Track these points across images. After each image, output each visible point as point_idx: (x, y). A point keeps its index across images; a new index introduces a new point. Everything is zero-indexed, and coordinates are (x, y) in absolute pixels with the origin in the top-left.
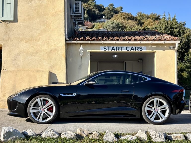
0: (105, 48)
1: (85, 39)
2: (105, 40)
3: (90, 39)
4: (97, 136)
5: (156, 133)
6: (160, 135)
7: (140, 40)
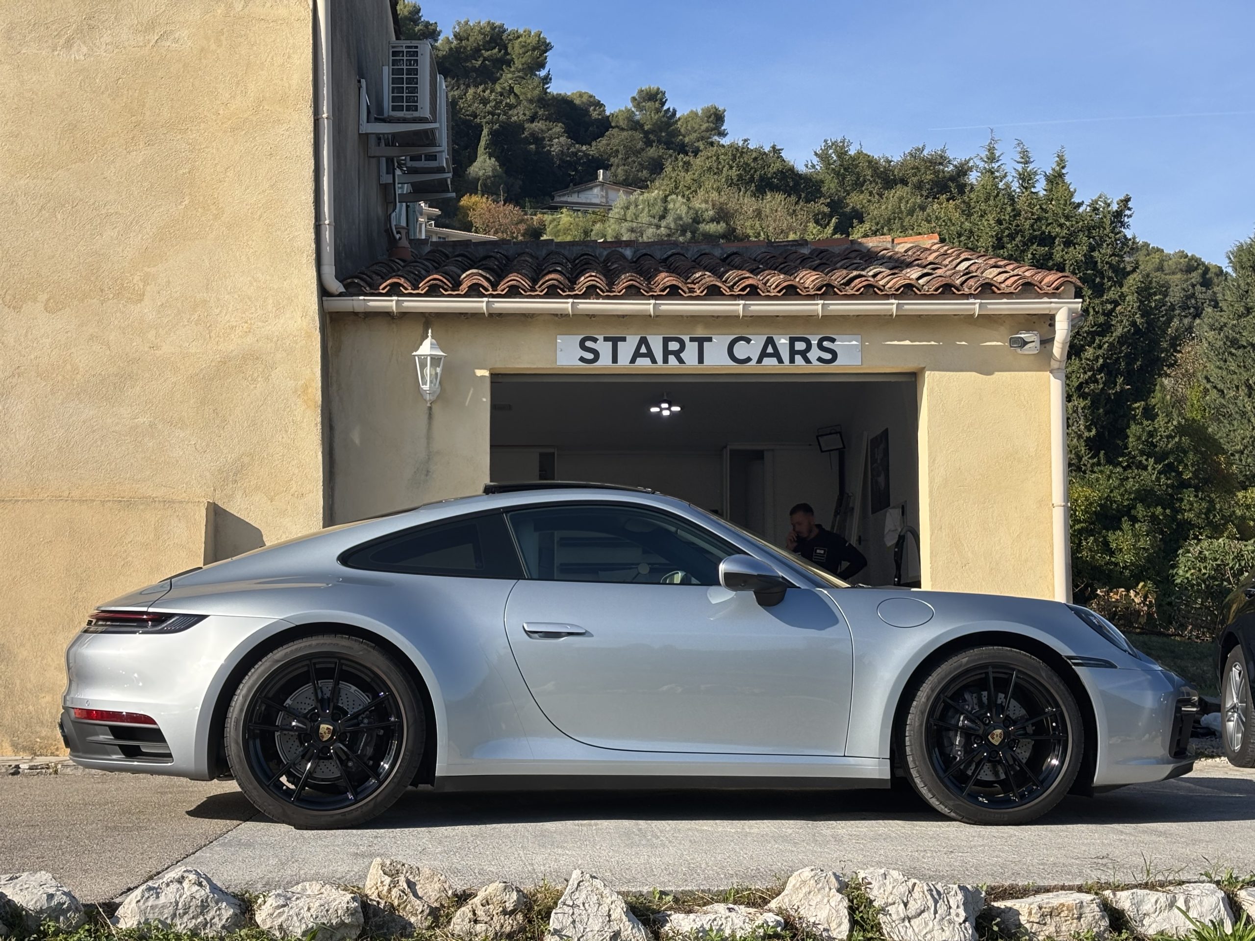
0: (589, 344)
1: (457, 285)
2: (591, 292)
3: (486, 284)
4: (504, 912)
5: (910, 884)
6: (936, 902)
7: (819, 289)
